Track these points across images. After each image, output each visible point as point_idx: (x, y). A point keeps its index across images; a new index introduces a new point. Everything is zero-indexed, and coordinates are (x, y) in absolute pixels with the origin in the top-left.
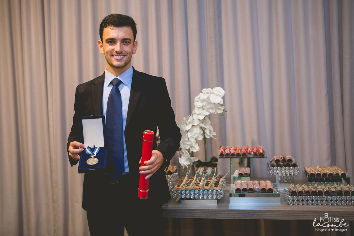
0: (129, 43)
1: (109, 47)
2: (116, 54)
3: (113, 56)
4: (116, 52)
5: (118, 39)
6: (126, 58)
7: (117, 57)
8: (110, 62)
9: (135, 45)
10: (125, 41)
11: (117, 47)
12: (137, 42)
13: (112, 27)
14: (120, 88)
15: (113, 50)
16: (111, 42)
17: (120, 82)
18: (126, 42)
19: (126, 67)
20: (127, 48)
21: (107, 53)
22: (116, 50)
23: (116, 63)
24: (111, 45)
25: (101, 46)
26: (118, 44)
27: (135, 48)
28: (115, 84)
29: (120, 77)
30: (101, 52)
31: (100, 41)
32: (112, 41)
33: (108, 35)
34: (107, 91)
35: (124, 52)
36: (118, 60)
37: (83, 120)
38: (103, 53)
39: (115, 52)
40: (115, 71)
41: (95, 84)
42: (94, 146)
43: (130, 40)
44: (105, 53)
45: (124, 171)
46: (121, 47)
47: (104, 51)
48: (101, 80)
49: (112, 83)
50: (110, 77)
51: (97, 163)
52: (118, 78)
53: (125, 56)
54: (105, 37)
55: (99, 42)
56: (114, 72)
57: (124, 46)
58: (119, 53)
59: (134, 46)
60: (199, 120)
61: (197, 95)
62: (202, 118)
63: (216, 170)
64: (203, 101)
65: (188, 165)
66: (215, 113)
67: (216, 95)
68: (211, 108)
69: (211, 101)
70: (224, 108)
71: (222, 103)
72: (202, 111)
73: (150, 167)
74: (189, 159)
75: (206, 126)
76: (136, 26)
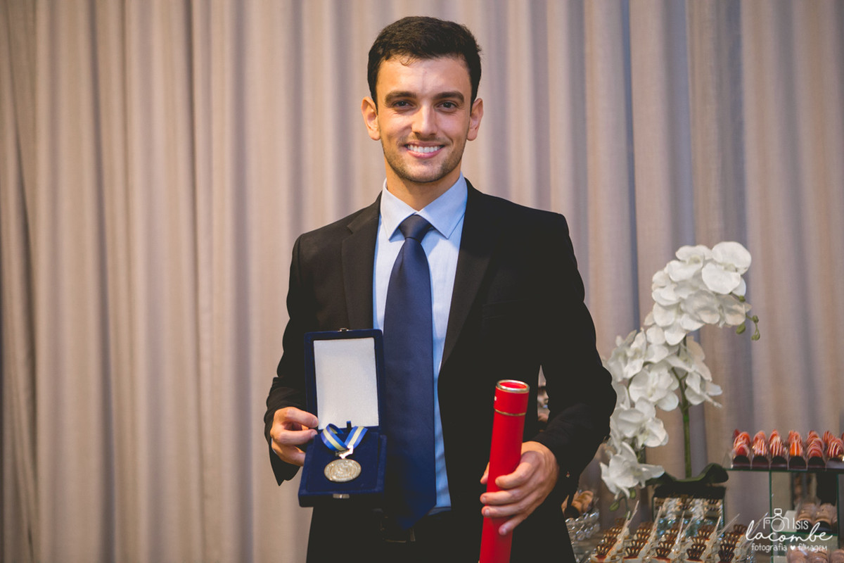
0: (456, 106)
1: (396, 121)
2: (416, 141)
3: (406, 146)
4: (417, 134)
5: (424, 97)
6: (445, 154)
7: (419, 151)
8: (398, 166)
9: (476, 112)
10: (444, 102)
11: (420, 120)
12: (481, 103)
13: (405, 59)
14: (426, 244)
15: (409, 127)
16: (401, 104)
17: (425, 228)
18: (448, 105)
19: (448, 180)
20: (451, 124)
21: (390, 137)
22: (415, 128)
23: (415, 169)
24: (400, 112)
25: (373, 116)
26: (425, 109)
27: (473, 123)
28: (410, 232)
29: (428, 211)
30: (370, 132)
31: (369, 100)
32: (404, 102)
33: (393, 82)
34: (387, 254)
35: (440, 135)
36: (421, 160)
37: (316, 343)
38: (377, 136)
39: (412, 134)
40: (411, 192)
41: (350, 232)
42: (349, 424)
43: (461, 97)
44: (384, 138)
45: (435, 503)
46: (431, 118)
47: (380, 129)
48: (368, 219)
49: (401, 229)
50: (395, 210)
51: (355, 475)
52: (422, 213)
53: (442, 146)
54: (385, 89)
55: (366, 103)
56: (409, 196)
57: (440, 116)
58: (425, 139)
59: (471, 115)
60: (666, 345)
61: (662, 267)
62: (675, 338)
63: (721, 507)
64: (680, 285)
65: (630, 490)
66: (721, 325)
67: (723, 268)
68: (705, 309)
69: (707, 287)
70: (748, 310)
71: (741, 292)
72: (676, 317)
73: (513, 496)
74: (632, 470)
75: (690, 367)
76: (479, 53)
